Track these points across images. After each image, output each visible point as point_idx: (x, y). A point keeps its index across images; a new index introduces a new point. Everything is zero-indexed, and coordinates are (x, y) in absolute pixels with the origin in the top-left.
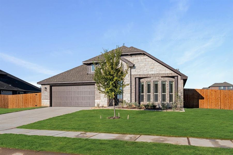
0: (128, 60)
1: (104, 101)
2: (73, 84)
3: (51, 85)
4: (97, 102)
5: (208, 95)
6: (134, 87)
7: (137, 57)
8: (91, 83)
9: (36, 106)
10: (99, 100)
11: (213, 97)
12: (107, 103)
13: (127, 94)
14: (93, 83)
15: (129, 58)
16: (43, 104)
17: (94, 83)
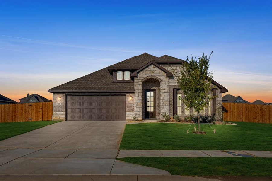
0: (166, 69)
1: (139, 114)
2: (98, 93)
3: (67, 93)
4: (128, 115)
5: (232, 108)
6: (172, 99)
7: (176, 66)
8: (121, 93)
9: (30, 119)
10: (131, 112)
11: (236, 110)
12: (142, 116)
13: (165, 106)
14: (123, 93)
15: (167, 67)
16: (56, 117)
17: (125, 93)
